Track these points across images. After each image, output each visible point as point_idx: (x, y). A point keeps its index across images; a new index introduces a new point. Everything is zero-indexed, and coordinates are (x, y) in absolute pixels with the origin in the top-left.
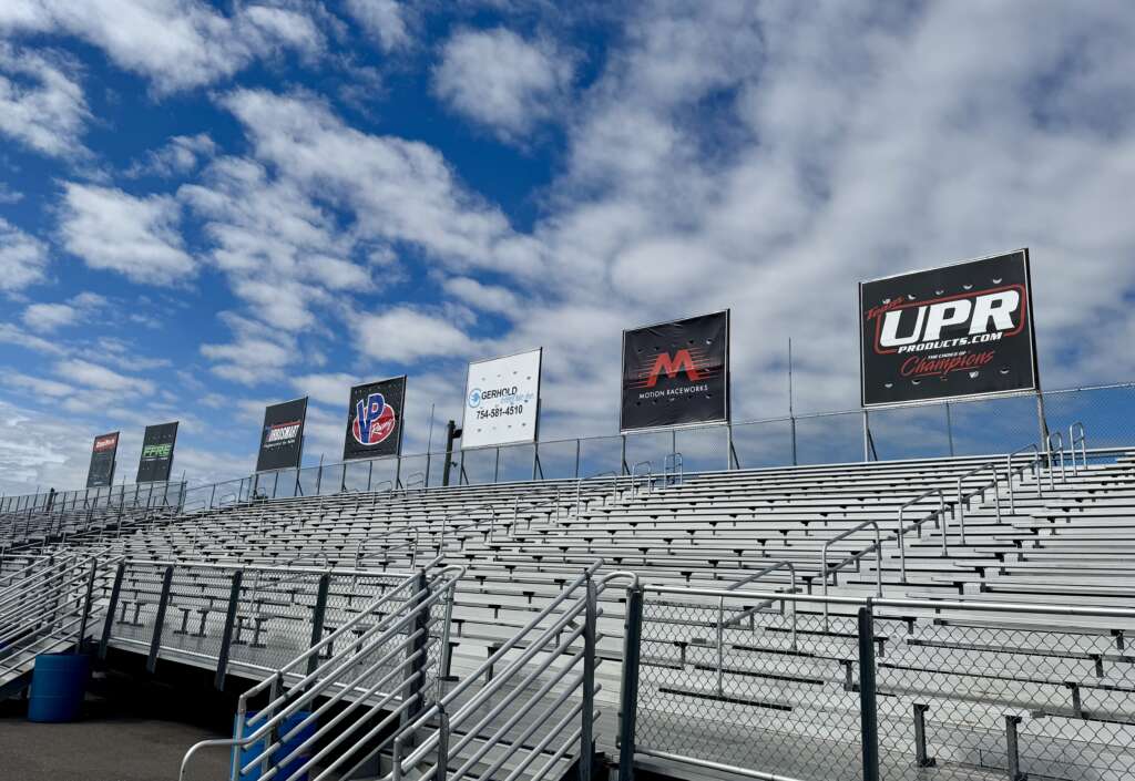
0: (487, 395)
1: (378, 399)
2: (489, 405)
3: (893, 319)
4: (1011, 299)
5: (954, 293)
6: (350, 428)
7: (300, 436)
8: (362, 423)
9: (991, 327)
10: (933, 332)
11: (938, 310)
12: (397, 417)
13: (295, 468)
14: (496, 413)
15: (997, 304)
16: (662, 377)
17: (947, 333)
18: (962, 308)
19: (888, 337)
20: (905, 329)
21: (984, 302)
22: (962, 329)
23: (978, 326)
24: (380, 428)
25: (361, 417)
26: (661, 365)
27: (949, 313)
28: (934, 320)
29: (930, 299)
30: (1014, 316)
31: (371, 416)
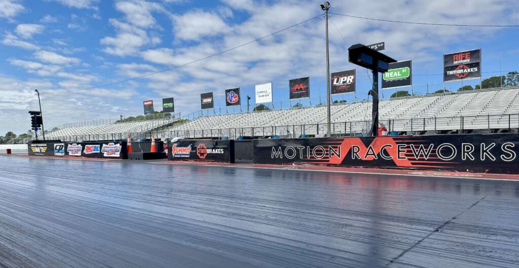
0: (260, 92)
1: (233, 93)
2: (261, 94)
3: (336, 80)
4: (352, 77)
5: (345, 76)
6: (226, 99)
9: (349, 82)
10: (341, 83)
11: (342, 78)
12: (239, 97)
13: (213, 108)
14: (263, 96)
15: (350, 78)
17: (344, 82)
18: (346, 78)
19: (335, 83)
20: (337, 82)
21: (349, 77)
22: (345, 82)
23: (348, 82)
25: (229, 97)
26: (297, 87)
27: (344, 79)
28: (342, 80)
29: (341, 76)
30: (353, 80)
31: (231, 96)
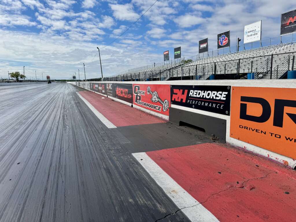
0: (249, 32)
1: (224, 36)
6: (218, 43)
7: (207, 46)
8: (221, 41)
12: (228, 39)
13: (207, 52)
14: (251, 35)
16: (291, 23)
24: (225, 42)
25: (220, 40)
26: (290, 20)
31: (222, 40)
